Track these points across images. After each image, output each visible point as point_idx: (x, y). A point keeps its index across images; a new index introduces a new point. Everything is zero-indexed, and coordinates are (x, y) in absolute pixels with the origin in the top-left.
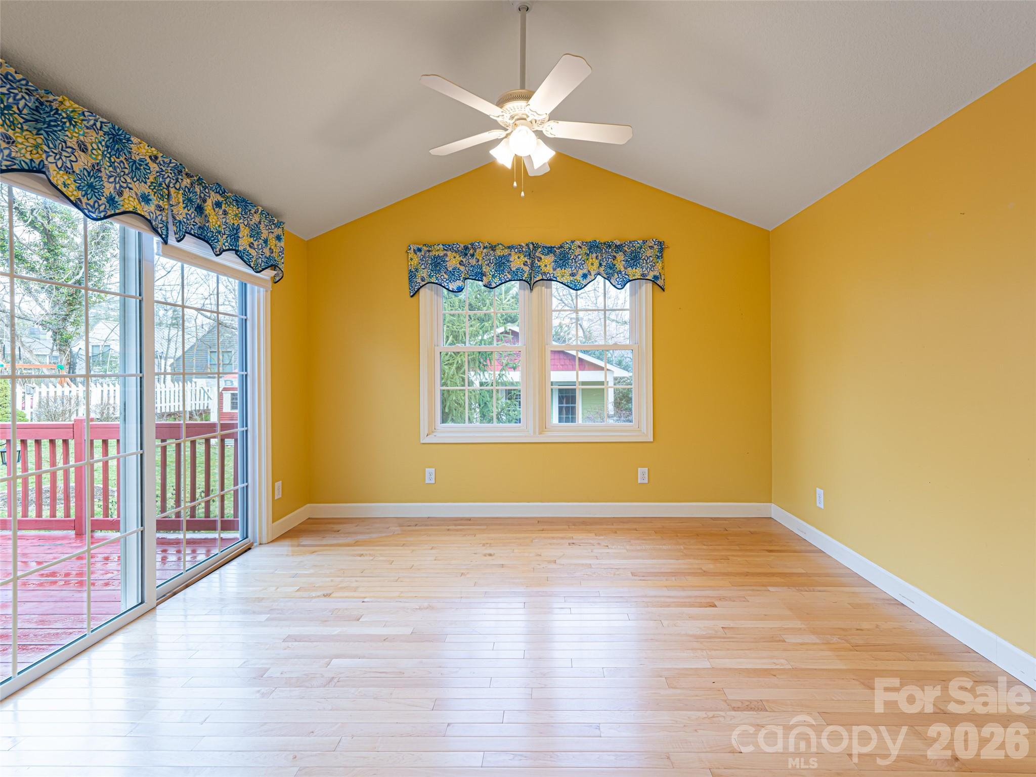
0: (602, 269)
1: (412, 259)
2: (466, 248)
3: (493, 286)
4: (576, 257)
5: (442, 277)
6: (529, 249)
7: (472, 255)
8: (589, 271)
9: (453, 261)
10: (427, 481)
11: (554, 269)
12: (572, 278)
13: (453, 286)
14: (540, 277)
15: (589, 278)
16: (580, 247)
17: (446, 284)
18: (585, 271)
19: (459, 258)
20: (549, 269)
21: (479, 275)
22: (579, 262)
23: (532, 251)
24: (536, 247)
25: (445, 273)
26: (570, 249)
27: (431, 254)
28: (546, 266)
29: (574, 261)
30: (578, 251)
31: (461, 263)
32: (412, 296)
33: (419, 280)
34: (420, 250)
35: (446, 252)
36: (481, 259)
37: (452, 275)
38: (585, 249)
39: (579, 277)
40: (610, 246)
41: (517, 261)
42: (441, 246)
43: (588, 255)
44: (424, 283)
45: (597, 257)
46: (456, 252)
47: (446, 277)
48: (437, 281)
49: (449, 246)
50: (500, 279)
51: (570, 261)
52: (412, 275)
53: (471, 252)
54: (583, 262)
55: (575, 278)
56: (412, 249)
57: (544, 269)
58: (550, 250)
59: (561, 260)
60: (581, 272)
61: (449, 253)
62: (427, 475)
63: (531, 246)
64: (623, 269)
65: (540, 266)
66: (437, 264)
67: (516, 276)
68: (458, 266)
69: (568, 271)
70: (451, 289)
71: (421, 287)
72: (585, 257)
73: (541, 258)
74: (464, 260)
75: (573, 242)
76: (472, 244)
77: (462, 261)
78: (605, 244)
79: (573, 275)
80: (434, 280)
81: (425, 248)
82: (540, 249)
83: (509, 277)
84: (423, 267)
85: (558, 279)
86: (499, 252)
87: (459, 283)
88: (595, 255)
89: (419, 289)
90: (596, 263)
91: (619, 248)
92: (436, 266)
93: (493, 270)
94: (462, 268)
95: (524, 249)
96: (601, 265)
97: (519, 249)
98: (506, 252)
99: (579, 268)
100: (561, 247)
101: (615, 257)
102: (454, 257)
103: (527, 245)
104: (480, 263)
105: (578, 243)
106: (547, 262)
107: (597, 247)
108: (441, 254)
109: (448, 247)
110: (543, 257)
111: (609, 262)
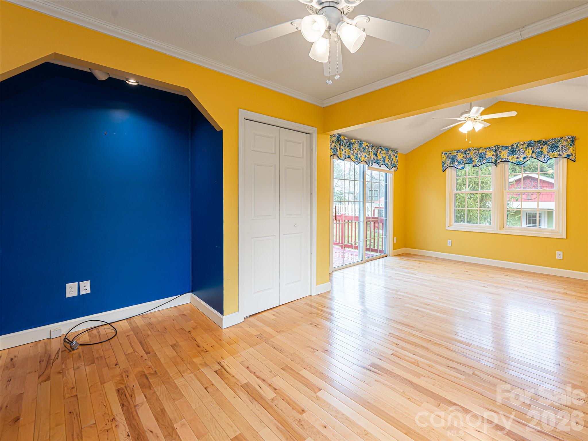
0: (534, 155)
1: (443, 157)
2: (466, 151)
3: (477, 166)
4: (520, 150)
5: (455, 164)
6: (496, 148)
7: (468, 154)
8: (527, 156)
9: (460, 157)
10: (448, 245)
11: (508, 156)
12: (517, 160)
13: (460, 167)
14: (500, 160)
15: (527, 159)
16: (523, 145)
17: (457, 166)
18: (525, 156)
19: (462, 156)
20: (506, 156)
21: (471, 162)
22: (521, 152)
23: (497, 149)
24: (499, 147)
25: (457, 162)
26: (517, 146)
27: (451, 155)
28: (504, 155)
29: (518, 151)
30: (521, 147)
31: (463, 157)
32: (443, 172)
33: (446, 166)
34: (446, 154)
35: (457, 153)
36: (472, 155)
37: (460, 162)
38: (525, 145)
39: (521, 159)
40: (540, 142)
41: (489, 154)
42: (455, 151)
43: (527, 148)
44: (448, 166)
45: (531, 149)
46: (461, 153)
47: (457, 163)
48: (453, 166)
49: (459, 151)
50: (481, 163)
51: (517, 152)
52: (443, 164)
53: (468, 152)
54: (524, 152)
55: (519, 159)
56: (443, 154)
57: (502, 156)
58: (507, 148)
59: (511, 152)
60: (522, 156)
61: (458, 154)
62: (448, 243)
63: (497, 147)
64: (546, 153)
65: (500, 156)
66: (453, 158)
67: (488, 161)
68: (462, 158)
69: (516, 156)
70: (459, 168)
71: (447, 168)
72: (525, 149)
73: (501, 152)
74: (465, 156)
75: (519, 143)
76: (469, 149)
77: (464, 157)
78: (537, 141)
79: (518, 158)
80: (452, 165)
81: (449, 153)
82: (501, 148)
83: (485, 161)
84: (448, 160)
85: (510, 161)
86: (481, 151)
87: (462, 166)
88: (530, 148)
89: (446, 169)
90: (531, 152)
91: (545, 143)
92: (453, 159)
93: (478, 159)
94: (464, 159)
95: (493, 149)
96: (533, 152)
97: (491, 149)
98: (484, 150)
99: (522, 154)
100: (512, 145)
101: (543, 148)
102: (461, 155)
103: (495, 147)
104: (472, 157)
105: (521, 143)
107: (533, 144)
108: (455, 154)
109: (458, 151)
110: (502, 151)
111: (538, 151)
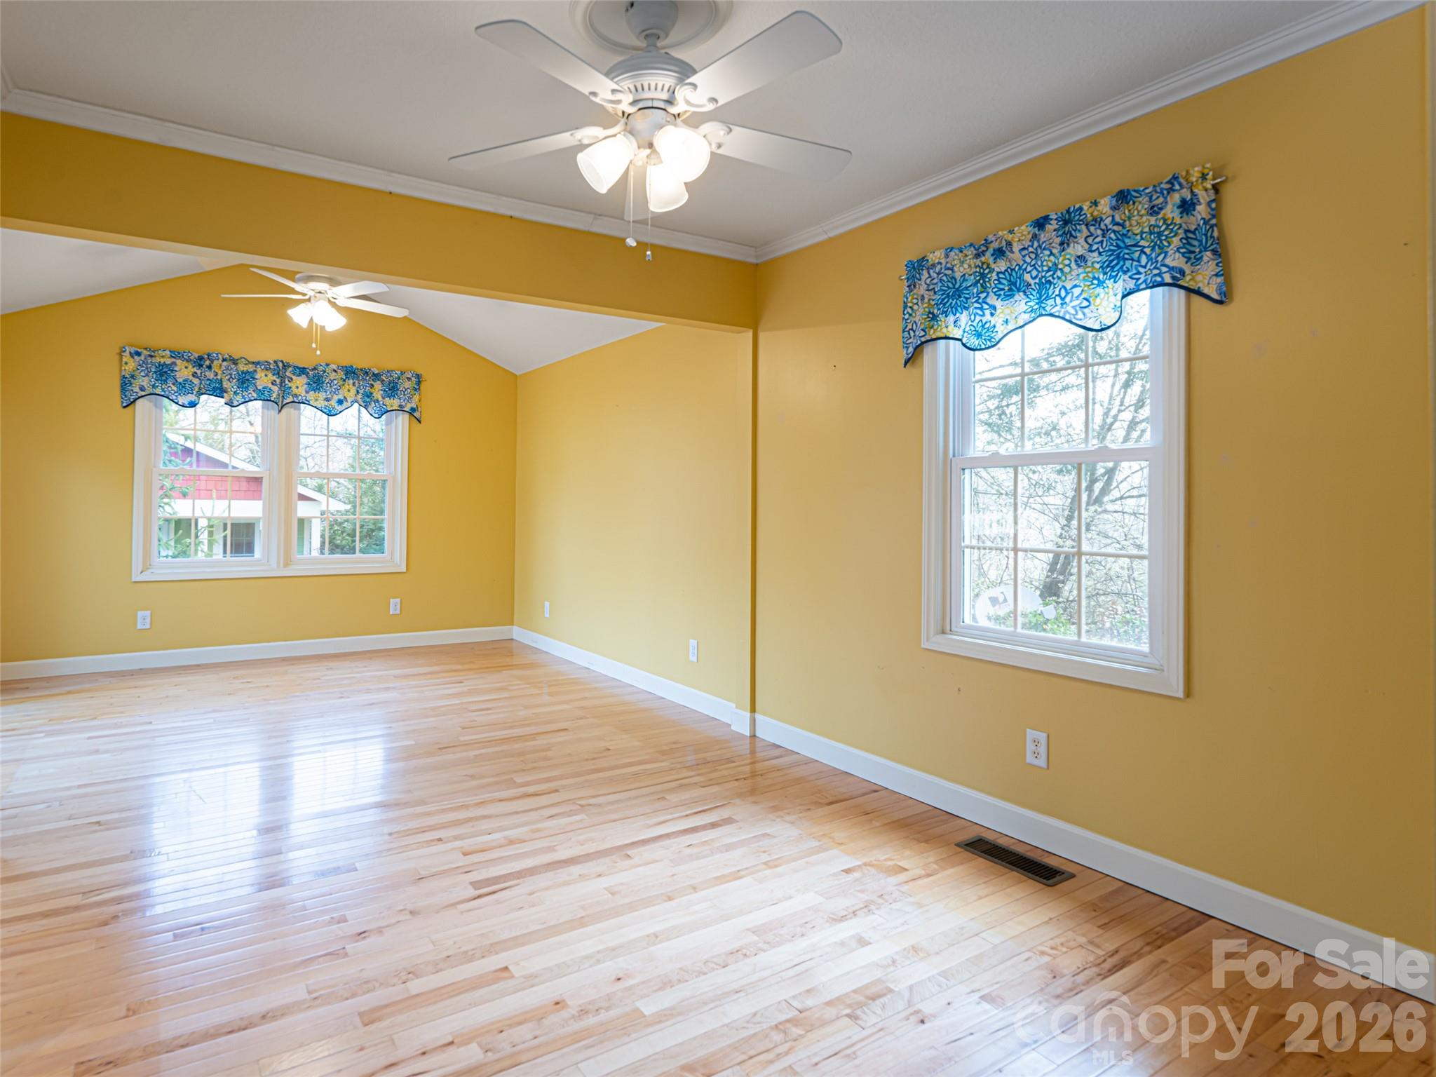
0: (359, 396)
1: (126, 363)
2: (201, 358)
3: (235, 405)
4: (331, 382)
5: (170, 389)
6: (278, 367)
7: (209, 367)
8: (345, 397)
9: (184, 371)
10: (139, 626)
11: (307, 392)
12: (326, 403)
13: (184, 400)
14: (291, 399)
15: (345, 405)
16: (335, 371)
17: (174, 397)
18: (341, 397)
19: (191, 369)
20: (302, 391)
21: (219, 391)
22: (334, 387)
23: (281, 370)
24: (286, 366)
25: (173, 384)
26: (325, 372)
27: (154, 360)
28: (297, 387)
29: (328, 385)
30: (333, 375)
31: (194, 375)
32: (125, 407)
33: (137, 389)
34: (138, 354)
35: (174, 360)
36: (220, 372)
37: (183, 387)
38: (341, 374)
39: (333, 402)
40: (367, 373)
41: (264, 379)
42: (168, 353)
43: (344, 380)
44: (143, 393)
45: (354, 384)
46: (187, 361)
47: (175, 389)
48: (163, 393)
49: (179, 353)
50: (243, 397)
51: (325, 385)
52: (125, 384)
53: (208, 363)
54: (339, 388)
55: (329, 403)
56: (128, 352)
57: (295, 391)
58: (302, 371)
59: (314, 383)
60: (336, 398)
61: (178, 362)
62: (140, 618)
63: (280, 365)
64: (380, 399)
65: (290, 387)
66: (164, 373)
67: (263, 396)
68: (191, 378)
69: (322, 395)
70: (180, 403)
71: (139, 397)
72: (341, 383)
73: (292, 379)
74: (199, 372)
75: (327, 365)
76: (209, 355)
77: (196, 373)
78: (361, 370)
79: (327, 400)
80: (158, 391)
81: (145, 352)
82: (290, 369)
83: (255, 395)
84: (143, 374)
85: (311, 403)
86: (242, 367)
87: (191, 398)
88: (351, 381)
89: (135, 400)
90: (353, 390)
91: (376, 377)
92: (161, 375)
93: (235, 387)
94: (196, 381)
95: (272, 367)
96: (358, 392)
97: (266, 366)
98: (251, 368)
99: (335, 393)
100: (315, 369)
101: (373, 385)
102: (186, 368)
103: (275, 362)
104: (219, 377)
105: (334, 367)
106: (299, 384)
107: (354, 373)
108: (169, 361)
109: (176, 354)
110: (294, 377)
111: (366, 390)
